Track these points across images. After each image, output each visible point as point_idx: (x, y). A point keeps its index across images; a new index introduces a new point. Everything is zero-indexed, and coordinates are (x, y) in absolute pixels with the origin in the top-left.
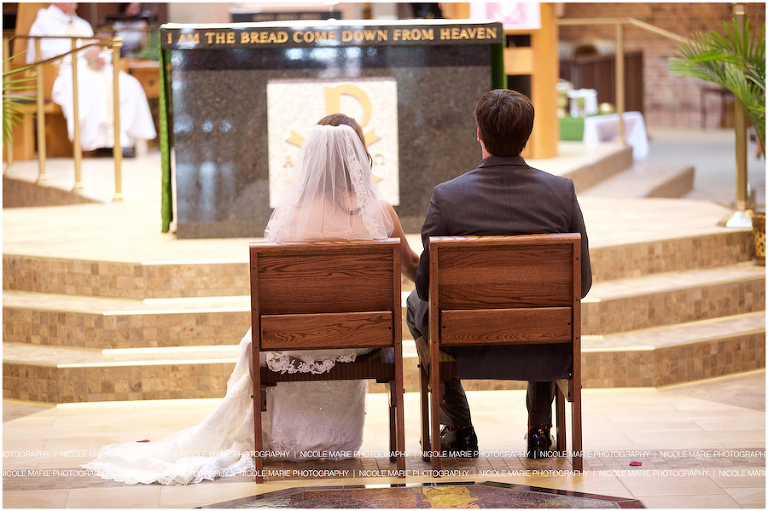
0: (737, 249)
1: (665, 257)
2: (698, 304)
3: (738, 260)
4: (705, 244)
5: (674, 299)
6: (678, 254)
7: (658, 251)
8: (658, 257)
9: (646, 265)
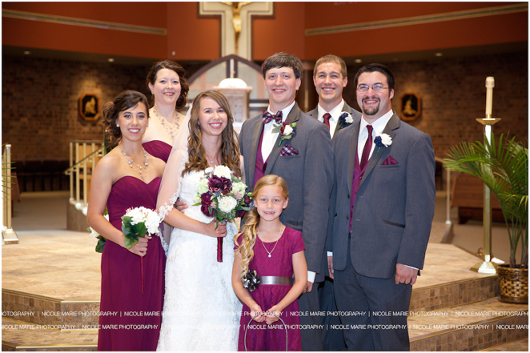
0: (487, 289)
1: (441, 297)
2: (471, 340)
3: (488, 297)
4: (467, 286)
5: (454, 337)
6: (450, 295)
7: (437, 294)
8: (437, 298)
9: (428, 304)
